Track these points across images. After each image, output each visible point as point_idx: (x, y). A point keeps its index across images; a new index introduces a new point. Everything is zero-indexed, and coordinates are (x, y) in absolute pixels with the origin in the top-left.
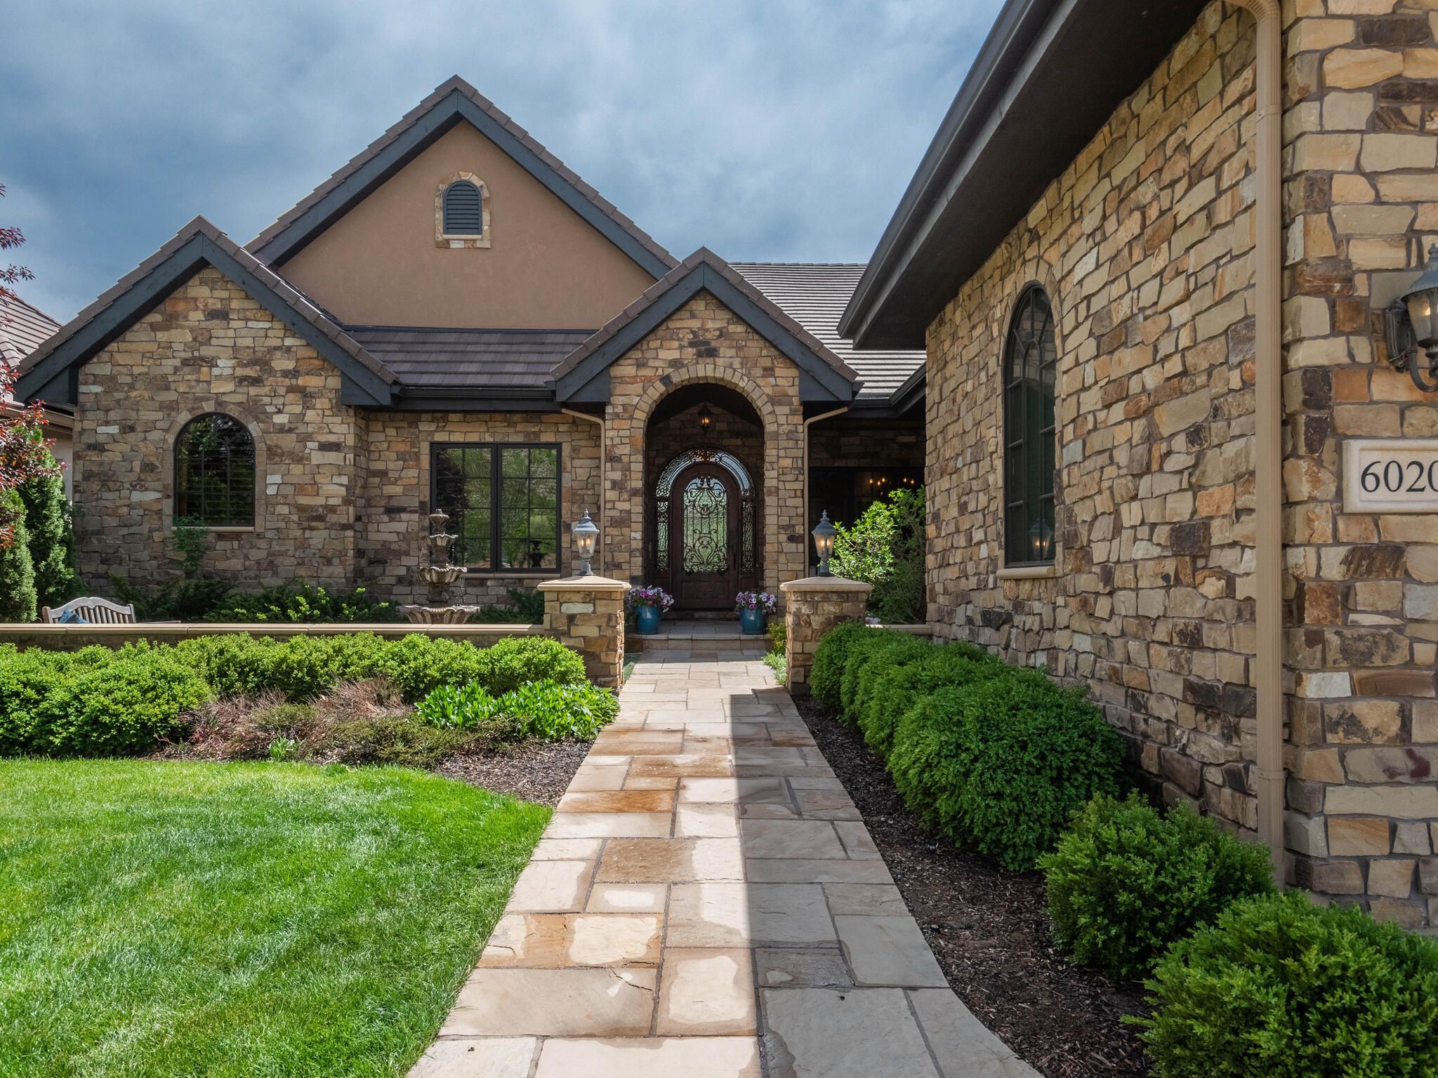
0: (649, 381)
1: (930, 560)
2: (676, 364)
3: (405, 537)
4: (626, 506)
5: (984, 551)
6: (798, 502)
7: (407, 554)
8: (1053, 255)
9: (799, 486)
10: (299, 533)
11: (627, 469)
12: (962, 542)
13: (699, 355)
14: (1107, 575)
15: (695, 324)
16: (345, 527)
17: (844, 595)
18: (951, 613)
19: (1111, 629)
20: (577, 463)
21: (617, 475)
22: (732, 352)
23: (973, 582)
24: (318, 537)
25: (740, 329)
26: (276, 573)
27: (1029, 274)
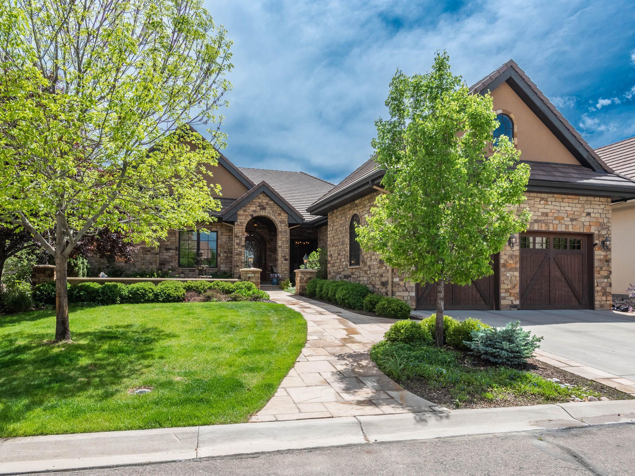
0: (247, 216)
1: (329, 265)
2: (254, 211)
3: (171, 257)
4: (240, 250)
5: (344, 263)
6: (287, 250)
7: (171, 262)
8: (360, 211)
9: (287, 245)
10: (142, 255)
11: (241, 240)
12: (339, 261)
13: (261, 209)
14: (369, 267)
15: (260, 201)
16: (157, 254)
17: (311, 273)
18: (335, 277)
19: (370, 276)
20: (222, 237)
21: (238, 241)
22: (270, 209)
23: (342, 270)
24: (148, 257)
25: (272, 202)
26: (135, 267)
27: (355, 212)
